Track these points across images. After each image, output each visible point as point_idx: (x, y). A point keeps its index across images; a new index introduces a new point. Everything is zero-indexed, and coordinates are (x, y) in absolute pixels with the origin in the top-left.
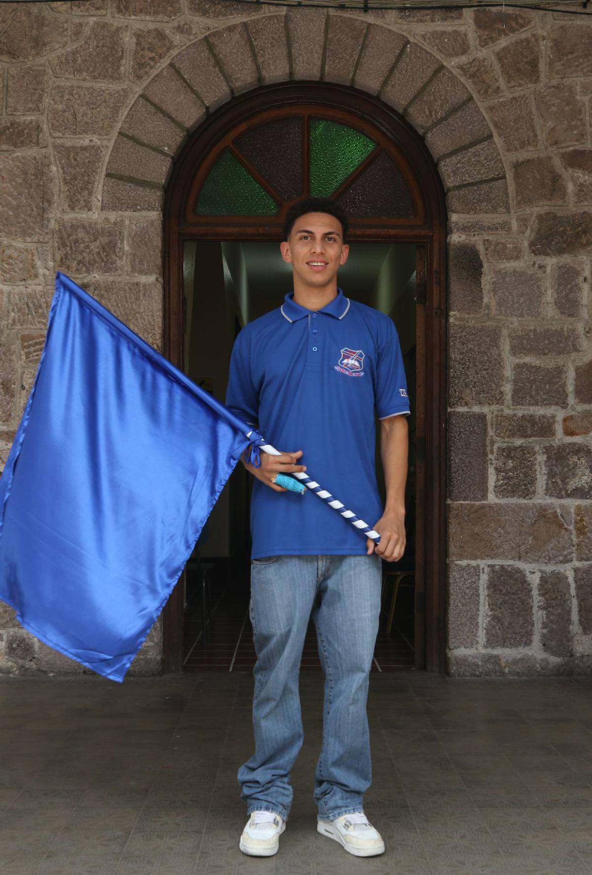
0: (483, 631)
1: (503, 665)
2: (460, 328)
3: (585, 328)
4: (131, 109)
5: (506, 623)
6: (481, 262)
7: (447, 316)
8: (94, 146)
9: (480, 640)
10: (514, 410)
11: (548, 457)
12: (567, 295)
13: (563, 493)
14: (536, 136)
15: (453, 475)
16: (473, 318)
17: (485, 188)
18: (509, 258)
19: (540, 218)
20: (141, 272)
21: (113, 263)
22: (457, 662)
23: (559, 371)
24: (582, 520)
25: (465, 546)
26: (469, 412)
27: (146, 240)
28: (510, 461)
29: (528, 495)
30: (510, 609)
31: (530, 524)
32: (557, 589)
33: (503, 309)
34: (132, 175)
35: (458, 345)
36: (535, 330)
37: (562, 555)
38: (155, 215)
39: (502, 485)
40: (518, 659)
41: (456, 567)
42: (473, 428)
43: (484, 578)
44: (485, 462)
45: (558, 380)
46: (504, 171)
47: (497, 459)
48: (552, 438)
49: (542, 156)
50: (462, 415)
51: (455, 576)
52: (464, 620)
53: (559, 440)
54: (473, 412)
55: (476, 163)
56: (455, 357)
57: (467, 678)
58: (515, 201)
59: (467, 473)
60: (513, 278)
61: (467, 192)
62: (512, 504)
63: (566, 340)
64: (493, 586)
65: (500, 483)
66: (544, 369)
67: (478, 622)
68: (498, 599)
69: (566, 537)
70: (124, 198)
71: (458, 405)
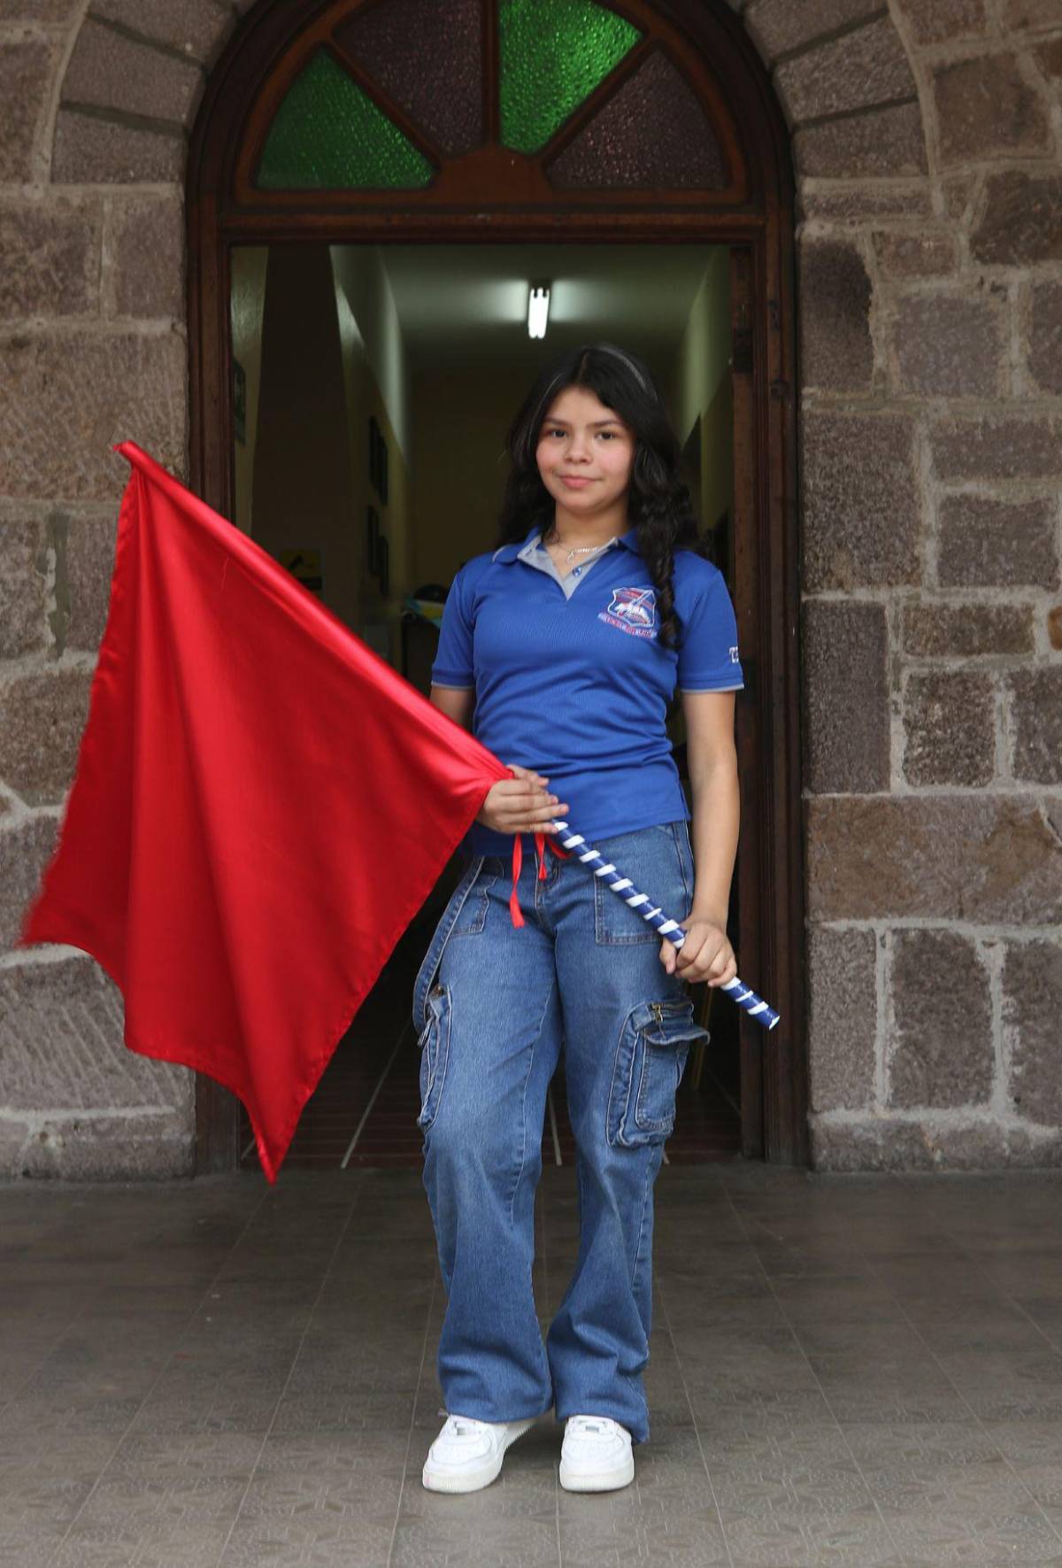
0: (884, 1073)
1: (930, 1144)
2: (824, 422)
5: (935, 1055)
6: (868, 282)
7: (798, 399)
8: (32, 45)
9: (878, 1092)
10: (943, 595)
11: (1019, 697)
12: (1054, 347)
13: (1052, 772)
14: (980, 8)
15: (815, 736)
16: (852, 401)
17: (873, 120)
18: (925, 272)
19: (993, 184)
20: (139, 313)
21: (80, 292)
22: (830, 1141)
23: (1039, 512)
25: (842, 889)
26: (847, 602)
27: (148, 243)
28: (937, 706)
29: (975, 777)
30: (942, 1023)
31: (982, 839)
32: (1044, 978)
33: (915, 379)
34: (116, 105)
35: (821, 460)
36: (986, 425)
37: (1051, 907)
38: (168, 192)
39: (920, 757)
40: (963, 1133)
41: (825, 935)
43: (885, 958)
44: (883, 708)
45: (1036, 530)
46: (915, 86)
48: (1026, 655)
49: (995, 50)
50: (832, 609)
51: (821, 954)
52: (843, 1048)
53: (1041, 659)
54: (855, 602)
55: (852, 68)
56: (815, 485)
57: (853, 1173)
58: (938, 148)
59: (844, 733)
60: (938, 314)
61: (835, 131)
62: (944, 798)
63: (1052, 445)
64: (904, 974)
65: (916, 753)
66: (1007, 506)
67: (873, 1053)
68: (915, 1003)
69: (1060, 867)
70: (98, 154)
71: (822, 588)
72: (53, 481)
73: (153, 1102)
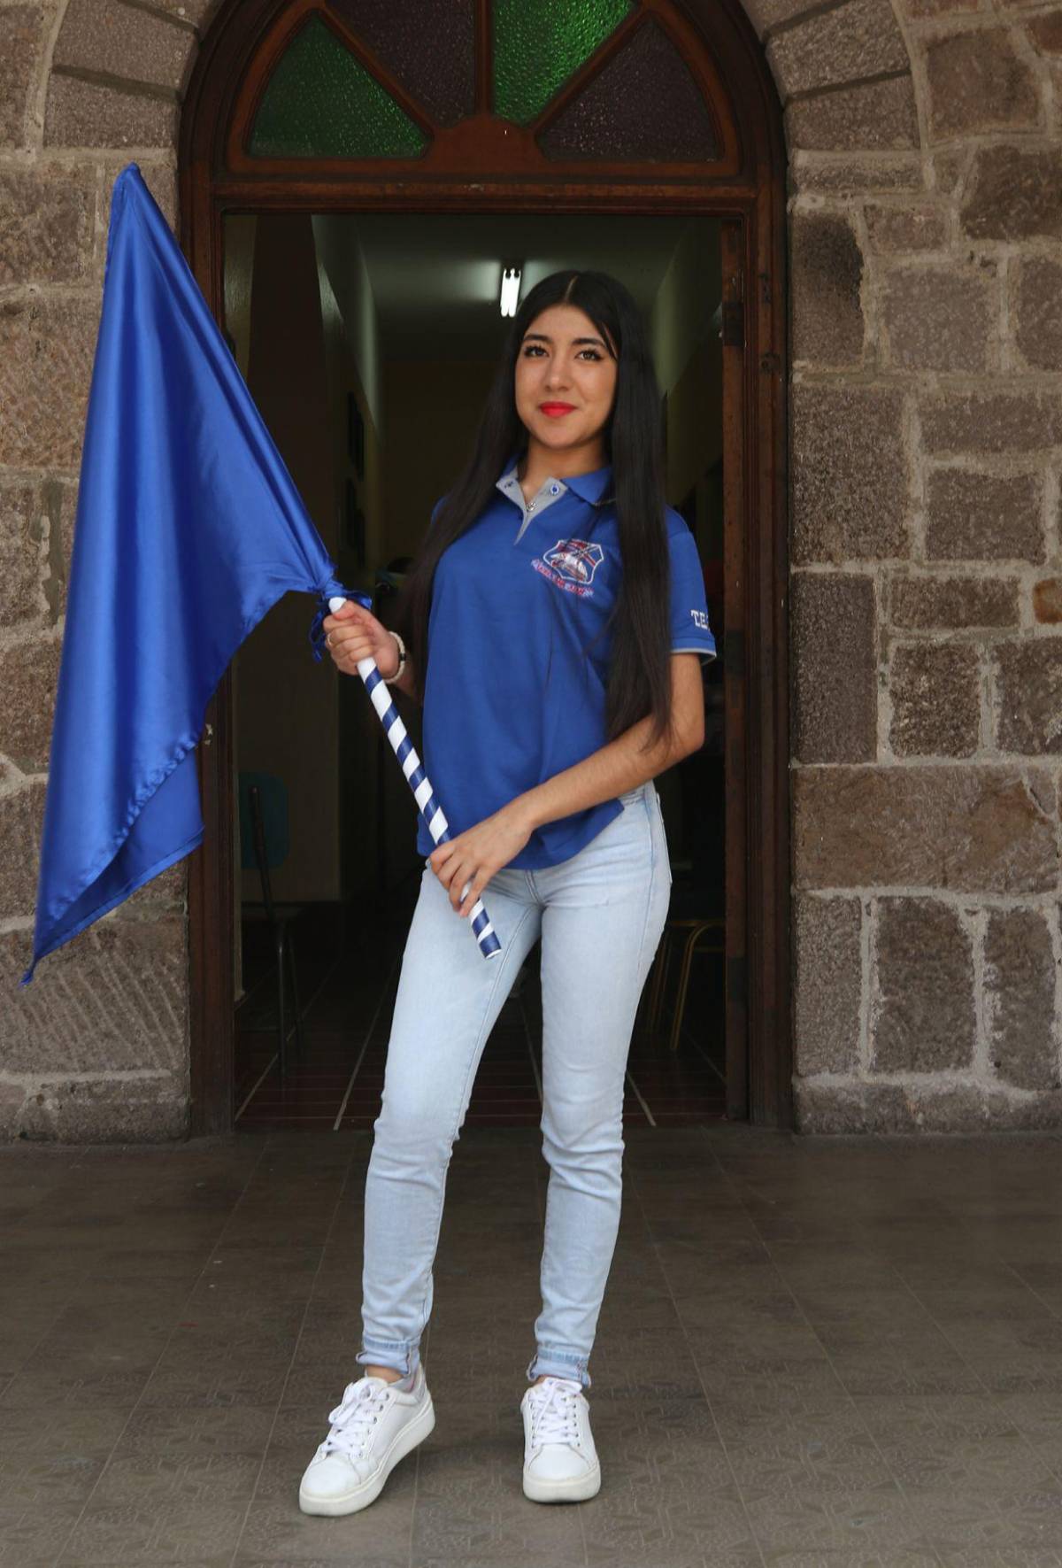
0: (868, 1038)
1: (913, 1107)
2: (815, 395)
5: (918, 1020)
6: (859, 255)
7: (788, 371)
8: (24, 7)
9: (862, 1056)
10: (931, 568)
11: (1004, 669)
12: (1042, 322)
13: (1036, 743)
15: (803, 707)
16: (842, 374)
17: (866, 92)
18: (918, 247)
21: (73, 259)
22: (814, 1104)
23: (1026, 486)
25: (829, 857)
26: (836, 574)
28: (924, 678)
29: (960, 748)
30: (926, 990)
31: (966, 810)
32: (1025, 946)
33: (906, 353)
34: (109, 69)
35: (811, 432)
36: (974, 399)
37: (1033, 876)
38: (162, 157)
39: (907, 728)
40: (944, 1096)
41: (811, 903)
42: (845, 608)
43: (870, 926)
44: (870, 680)
45: (1022, 505)
46: (908, 59)
47: (895, 674)
48: (1012, 628)
49: (988, 24)
50: (821, 581)
51: (808, 921)
52: (828, 1013)
53: (1026, 632)
54: (843, 573)
55: (846, 40)
56: (806, 458)
57: (837, 1136)
58: (930, 123)
59: (832, 704)
60: (928, 289)
61: (828, 103)
62: (929, 768)
63: (1039, 420)
64: (888, 942)
65: (902, 725)
66: (995, 480)
67: (858, 1019)
68: (900, 970)
69: (1042, 837)
70: (92, 119)
71: (811, 560)
72: (48, 448)
73: (150, 1066)
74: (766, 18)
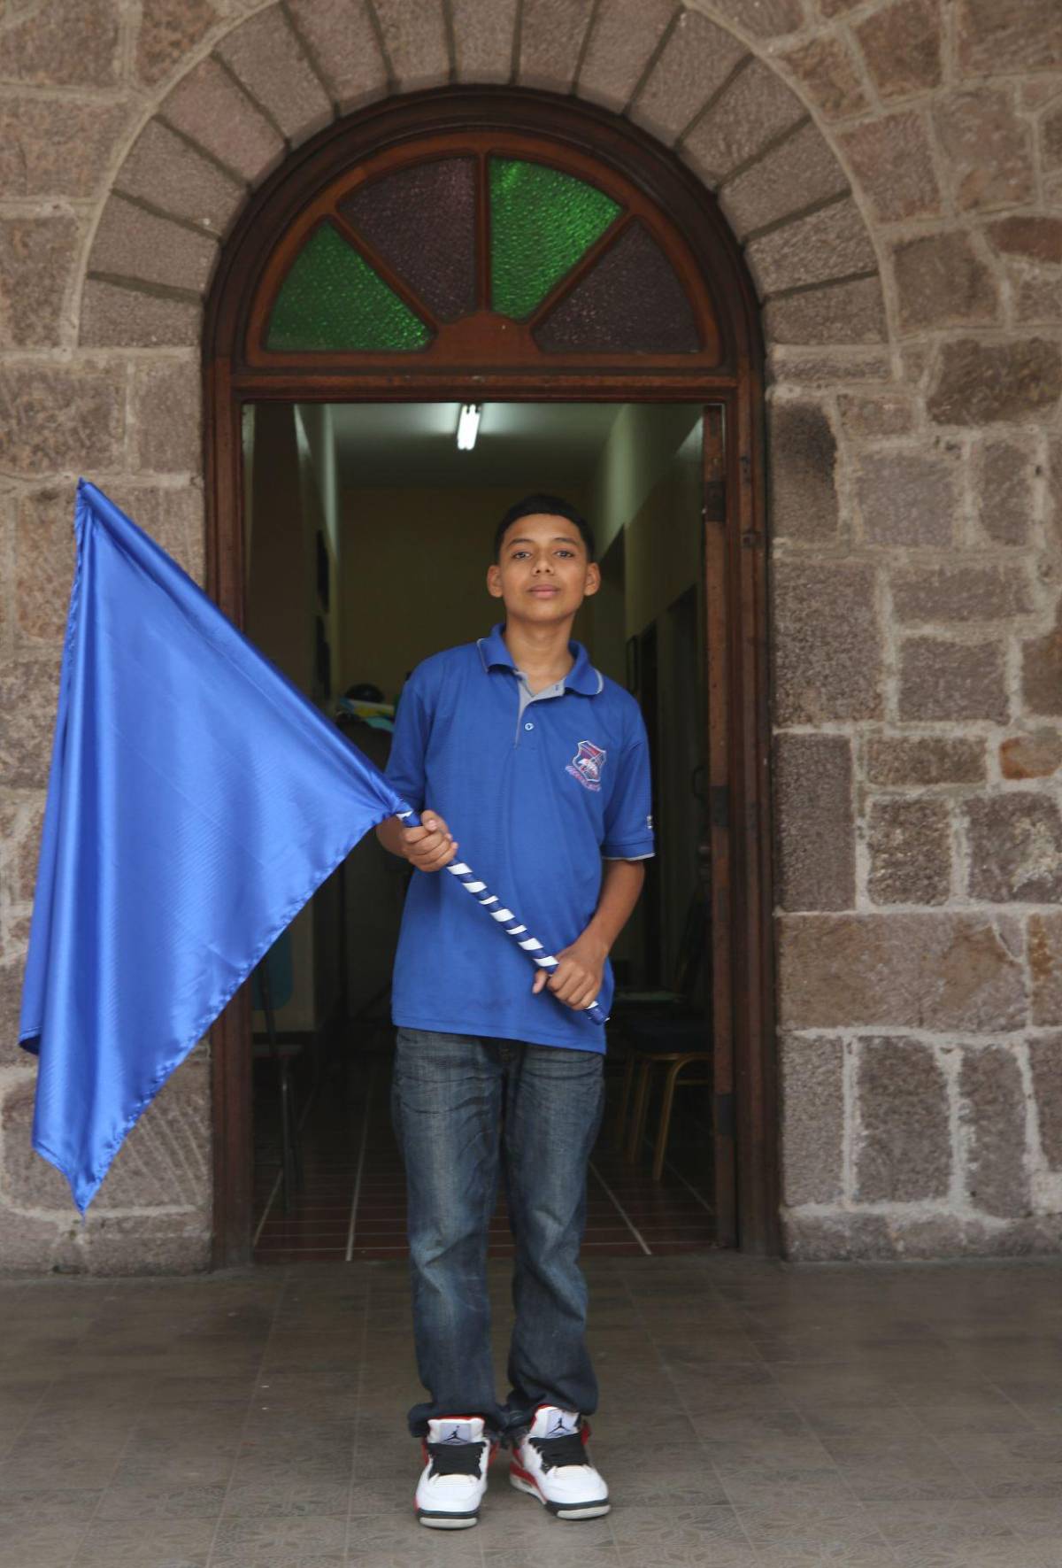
0: (851, 1169)
1: (894, 1235)
2: (793, 570)
3: (1040, 567)
4: (136, 143)
5: (897, 1152)
6: (834, 441)
7: (769, 548)
8: (62, 218)
9: (846, 1187)
10: (903, 729)
11: (974, 822)
12: (1004, 501)
13: (1004, 891)
14: (935, 190)
15: (786, 860)
16: (819, 550)
17: (837, 291)
18: (888, 432)
20: (162, 467)
21: (106, 448)
22: (801, 1233)
23: (991, 652)
24: (1041, 945)
25: (812, 1000)
26: (816, 735)
27: (169, 403)
28: (898, 831)
29: (933, 897)
30: (905, 1123)
31: (940, 954)
32: (997, 1082)
33: (877, 530)
34: (139, 275)
35: (792, 604)
36: (941, 572)
37: (1004, 1016)
38: (187, 355)
39: (883, 879)
40: (923, 1224)
41: (796, 1043)
43: (852, 1064)
44: (849, 833)
45: (988, 669)
46: (876, 261)
47: (872, 827)
48: (980, 784)
49: (949, 229)
50: (801, 742)
51: (793, 1060)
52: (814, 1146)
53: (993, 787)
54: (822, 735)
55: (819, 244)
56: (786, 628)
57: (823, 1263)
58: (897, 318)
59: (813, 856)
60: (897, 470)
61: (803, 302)
62: (905, 916)
63: (1002, 591)
64: (869, 1078)
65: (879, 875)
66: (962, 647)
67: (841, 1152)
68: (880, 1105)
69: (1012, 979)
70: (123, 320)
71: (793, 722)
73: (176, 1202)
74: (744, 224)
